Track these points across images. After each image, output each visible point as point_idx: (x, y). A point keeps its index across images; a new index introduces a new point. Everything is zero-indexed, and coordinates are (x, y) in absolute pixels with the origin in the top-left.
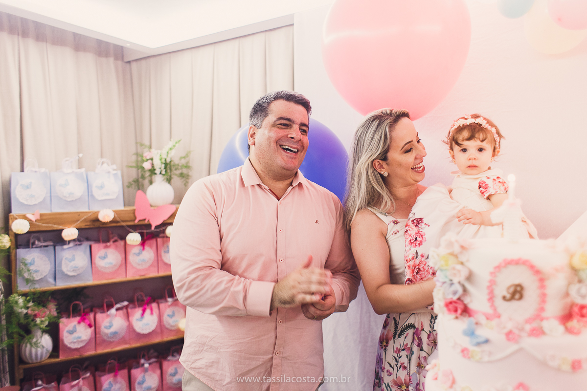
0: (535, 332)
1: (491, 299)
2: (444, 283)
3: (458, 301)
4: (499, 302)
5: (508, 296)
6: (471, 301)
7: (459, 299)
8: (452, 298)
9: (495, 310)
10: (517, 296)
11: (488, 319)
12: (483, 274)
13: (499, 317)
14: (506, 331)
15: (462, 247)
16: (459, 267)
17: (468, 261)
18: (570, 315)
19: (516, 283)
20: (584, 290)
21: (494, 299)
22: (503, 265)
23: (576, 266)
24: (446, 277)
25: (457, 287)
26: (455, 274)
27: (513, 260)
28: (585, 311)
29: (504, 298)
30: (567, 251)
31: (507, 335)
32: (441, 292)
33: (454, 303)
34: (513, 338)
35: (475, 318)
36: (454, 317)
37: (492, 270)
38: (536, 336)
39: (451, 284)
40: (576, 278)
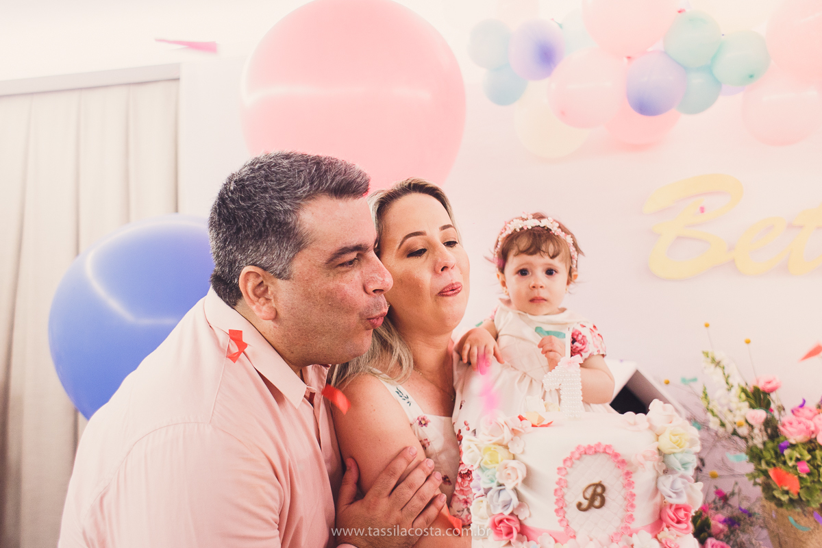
1: (560, 510)
2: (487, 491)
3: (511, 517)
4: (572, 511)
5: (585, 503)
6: (530, 516)
7: (512, 514)
8: (502, 514)
9: (567, 527)
10: (597, 503)
11: (556, 541)
12: (548, 474)
15: (513, 431)
16: (513, 463)
17: (523, 452)
18: (659, 523)
19: (596, 481)
20: (679, 484)
21: (565, 509)
22: (577, 455)
23: (666, 449)
24: (492, 481)
25: (508, 494)
26: (509, 474)
27: (590, 447)
28: (682, 514)
29: (579, 505)
30: (651, 428)
32: (484, 505)
33: (506, 521)
35: (537, 543)
36: (504, 542)
37: (561, 464)
39: (500, 491)
40: (664, 467)
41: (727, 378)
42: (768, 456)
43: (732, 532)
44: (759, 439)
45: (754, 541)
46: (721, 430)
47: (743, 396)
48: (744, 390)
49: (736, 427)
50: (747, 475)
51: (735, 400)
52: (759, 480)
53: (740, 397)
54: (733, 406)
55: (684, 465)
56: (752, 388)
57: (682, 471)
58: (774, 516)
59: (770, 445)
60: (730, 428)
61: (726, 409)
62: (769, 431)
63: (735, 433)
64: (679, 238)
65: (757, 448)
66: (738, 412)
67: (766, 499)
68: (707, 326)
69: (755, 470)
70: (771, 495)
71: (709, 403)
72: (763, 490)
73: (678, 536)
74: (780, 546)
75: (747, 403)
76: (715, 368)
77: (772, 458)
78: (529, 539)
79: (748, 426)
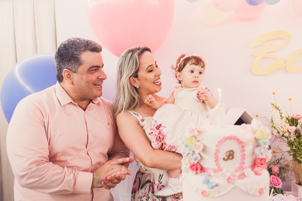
0: (241, 176)
1: (217, 160)
2: (188, 154)
3: (198, 164)
4: (221, 162)
5: (226, 158)
6: (205, 163)
7: (198, 162)
8: (194, 163)
9: (219, 167)
10: (231, 158)
11: (215, 172)
12: (212, 147)
13: (221, 170)
14: (227, 178)
15: (199, 132)
16: (198, 143)
17: (202, 139)
18: (254, 165)
19: (230, 149)
20: (262, 150)
21: (218, 160)
22: (223, 140)
23: (258, 138)
24: (190, 150)
25: (197, 155)
26: (197, 148)
27: (228, 137)
28: (263, 161)
29: (224, 159)
30: (252, 130)
31: (228, 180)
32: (187, 160)
33: (196, 165)
34: (231, 181)
35: (207, 173)
36: (195, 173)
37: (217, 144)
38: (242, 178)
39: (193, 154)
40: (257, 144)
41: (281, 114)
42: (296, 144)
43: (281, 173)
44: (293, 137)
45: (289, 176)
46: (278, 134)
48: (287, 119)
49: (284, 133)
50: (287, 151)
51: (284, 122)
52: (291, 153)
53: (286, 122)
54: (283, 125)
55: (265, 143)
56: (291, 118)
57: (264, 146)
58: (297, 167)
59: (297, 140)
60: (281, 134)
61: (280, 126)
62: (297, 134)
63: (283, 136)
64: (263, 58)
65: (292, 141)
66: (285, 127)
67: (294, 160)
68: (274, 94)
69: (290, 150)
70: (296, 159)
71: (273, 124)
72: (293, 157)
73: (261, 170)
74: (299, 178)
75: (289, 124)
76: (276, 110)
77: (298, 145)
78: (204, 172)
79: (288, 132)
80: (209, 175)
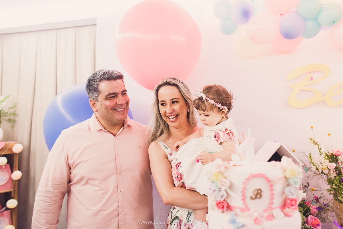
0: (269, 217)
1: (244, 199)
2: (214, 191)
3: (224, 201)
4: (248, 200)
5: (254, 197)
6: (232, 201)
7: (224, 200)
8: (220, 200)
9: (246, 206)
10: (258, 196)
11: (242, 211)
12: (239, 184)
13: (249, 210)
14: (254, 218)
15: (225, 167)
16: (225, 180)
17: (229, 176)
18: (284, 206)
19: (258, 188)
20: (293, 190)
21: (246, 199)
22: (251, 177)
23: (288, 176)
24: (217, 187)
25: (223, 192)
26: (223, 185)
27: (256, 175)
28: (293, 202)
29: (251, 198)
30: (282, 168)
31: (255, 221)
32: (213, 196)
33: (222, 203)
34: (259, 223)
35: (234, 212)
36: (221, 211)
37: (244, 181)
38: (270, 220)
39: (219, 191)
40: (287, 183)
41: (320, 149)
42: (336, 182)
43: (320, 213)
44: (333, 175)
45: (329, 217)
46: (317, 171)
47: (326, 157)
48: (327, 155)
49: (323, 170)
50: (327, 190)
51: (324, 159)
52: (332, 192)
53: (325, 158)
54: (322, 162)
55: (295, 183)
56: (330, 154)
57: (294, 185)
58: (338, 208)
59: (337, 178)
60: (320, 170)
61: (319, 162)
62: (337, 172)
63: (322, 172)
64: (301, 90)
65: (332, 179)
66: (324, 164)
67: (335, 200)
68: (312, 128)
69: (330, 188)
70: (337, 198)
71: (312, 160)
72: (334, 196)
73: (292, 211)
74: (341, 220)
75: (328, 160)
76: (315, 145)
77: (338, 183)
78: (231, 210)
79: (328, 169)
80: (236, 215)
